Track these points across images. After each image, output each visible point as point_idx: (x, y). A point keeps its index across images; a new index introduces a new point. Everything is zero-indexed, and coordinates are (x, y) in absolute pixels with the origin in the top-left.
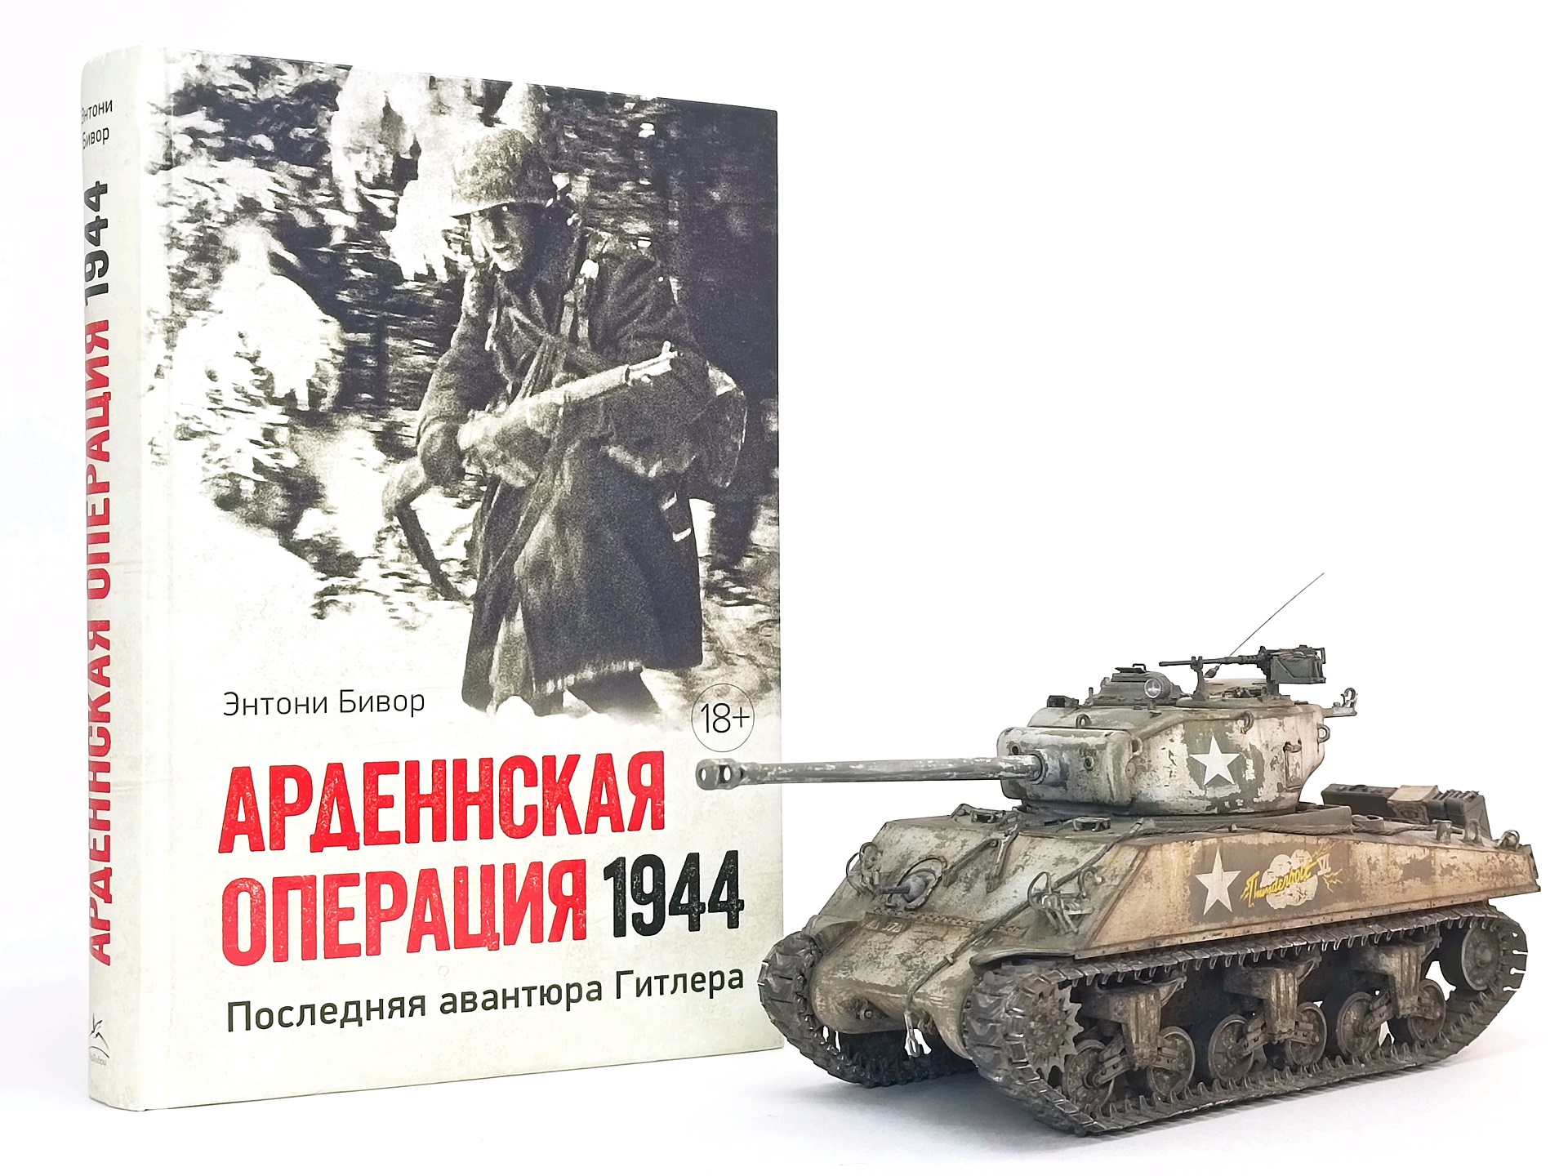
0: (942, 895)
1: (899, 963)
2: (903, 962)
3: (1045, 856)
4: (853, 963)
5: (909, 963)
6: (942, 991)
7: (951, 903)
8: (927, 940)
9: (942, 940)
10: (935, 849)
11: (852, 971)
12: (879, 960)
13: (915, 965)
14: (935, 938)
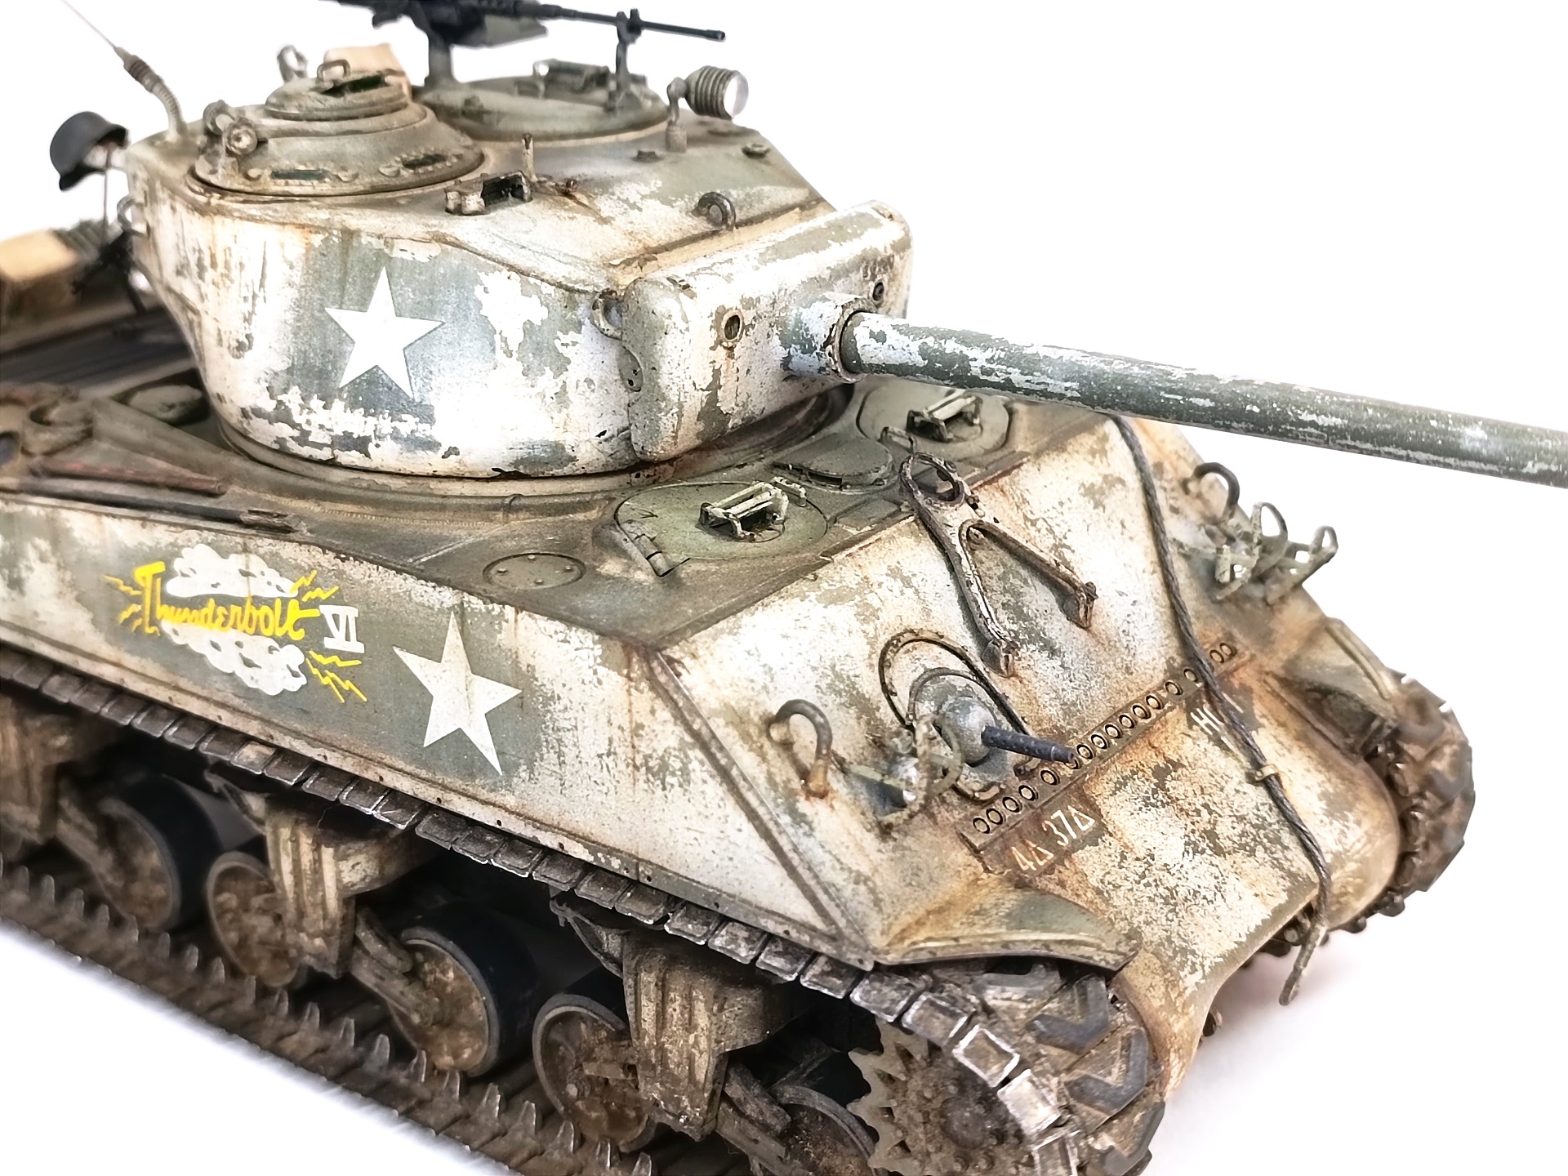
0: (1032, 700)
1: (1217, 860)
2: (1219, 851)
3: (1061, 504)
4: (1169, 939)
5: (1226, 844)
6: (1351, 824)
7: (1070, 696)
8: (1161, 786)
9: (1177, 765)
10: (870, 628)
11: (1193, 953)
12: (1182, 892)
13: (1241, 836)
14: (1161, 774)
